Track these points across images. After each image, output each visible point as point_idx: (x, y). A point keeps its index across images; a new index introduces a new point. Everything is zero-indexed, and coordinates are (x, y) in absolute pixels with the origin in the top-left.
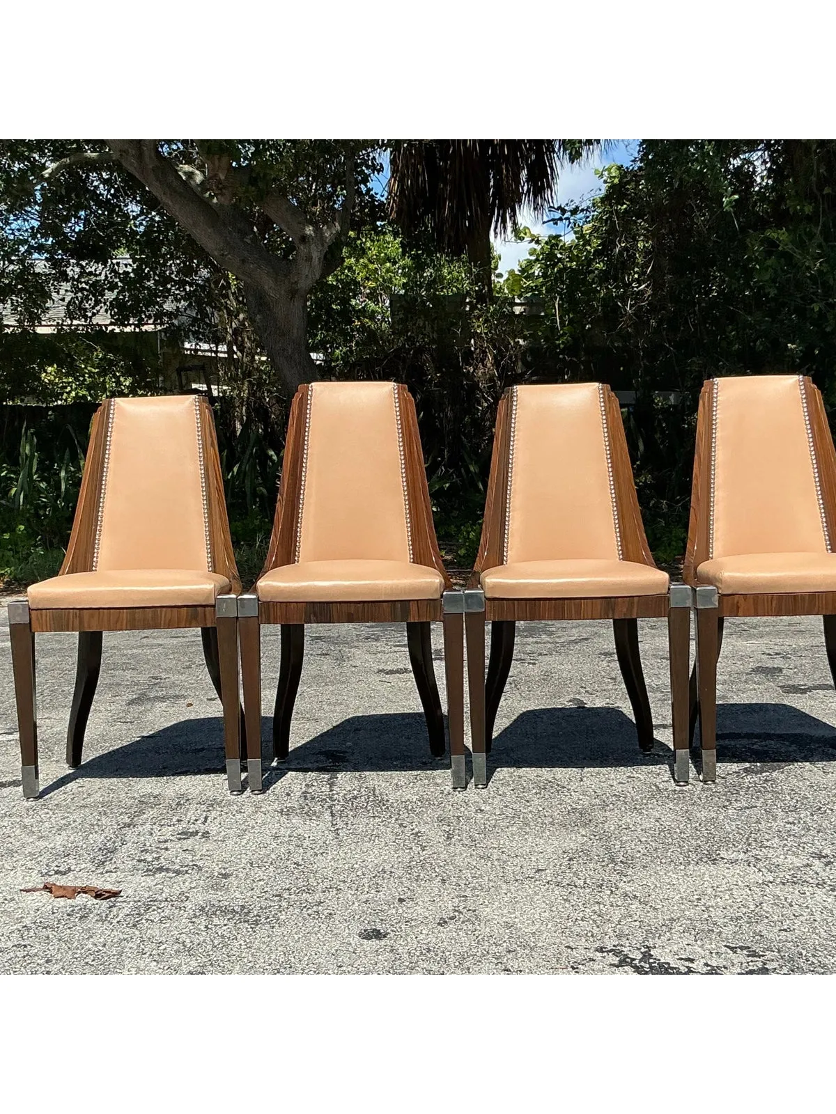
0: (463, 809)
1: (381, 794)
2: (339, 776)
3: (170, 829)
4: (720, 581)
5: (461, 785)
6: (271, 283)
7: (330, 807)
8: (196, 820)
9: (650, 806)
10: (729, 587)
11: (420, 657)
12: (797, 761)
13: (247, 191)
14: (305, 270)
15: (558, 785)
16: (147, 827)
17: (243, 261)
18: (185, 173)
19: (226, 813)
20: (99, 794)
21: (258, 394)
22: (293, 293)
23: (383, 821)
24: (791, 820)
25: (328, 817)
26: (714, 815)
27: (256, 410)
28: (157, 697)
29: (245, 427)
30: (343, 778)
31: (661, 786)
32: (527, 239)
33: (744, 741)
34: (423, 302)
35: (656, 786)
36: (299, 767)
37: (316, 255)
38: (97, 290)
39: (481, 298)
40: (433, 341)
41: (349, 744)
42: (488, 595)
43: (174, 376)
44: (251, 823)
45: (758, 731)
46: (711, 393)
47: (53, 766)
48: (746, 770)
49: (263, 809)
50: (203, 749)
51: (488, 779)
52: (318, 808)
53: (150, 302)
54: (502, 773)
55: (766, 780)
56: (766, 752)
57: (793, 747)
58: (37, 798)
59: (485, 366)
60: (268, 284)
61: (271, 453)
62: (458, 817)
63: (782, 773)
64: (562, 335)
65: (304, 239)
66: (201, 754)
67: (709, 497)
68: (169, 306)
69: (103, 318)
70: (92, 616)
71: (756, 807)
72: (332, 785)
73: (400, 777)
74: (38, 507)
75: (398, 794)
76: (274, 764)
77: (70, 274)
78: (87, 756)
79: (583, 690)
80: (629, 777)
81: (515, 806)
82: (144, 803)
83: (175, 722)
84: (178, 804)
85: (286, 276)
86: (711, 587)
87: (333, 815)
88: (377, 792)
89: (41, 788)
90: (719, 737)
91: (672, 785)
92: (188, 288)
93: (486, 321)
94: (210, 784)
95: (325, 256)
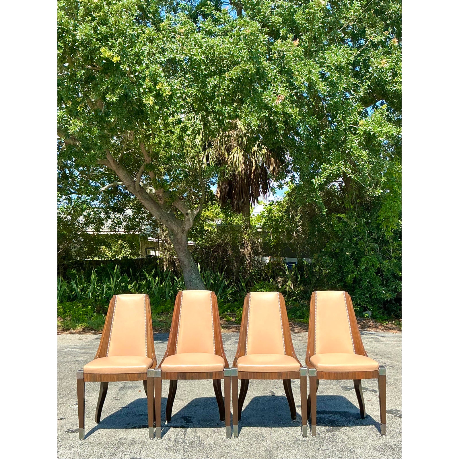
0: (229, 448)
1: (201, 440)
2: (188, 430)
3: (128, 456)
4: (317, 367)
5: (229, 436)
6: (177, 228)
7: (184, 447)
8: (137, 452)
9: (293, 448)
10: (320, 369)
11: (217, 386)
12: (345, 426)
13: (169, 200)
14: (187, 223)
15: (263, 436)
16: (120, 455)
17: (167, 221)
18: (149, 189)
19: (148, 449)
20: (105, 437)
21: (172, 257)
22: (183, 231)
23: (201, 454)
24: (340, 456)
25: (182, 452)
26: (315, 453)
27: (171, 263)
28: (129, 387)
29: (167, 268)
30: (189, 430)
31: (297, 438)
32: (263, 204)
33: (327, 415)
34: (228, 229)
35: (296, 438)
36: (175, 425)
37: (191, 219)
38: (119, 223)
39: (246, 227)
40: (230, 241)
41: (193, 413)
42: (239, 370)
43: (144, 251)
44: (156, 454)
45: (333, 410)
46: (315, 296)
47: (90, 423)
48: (327, 430)
49: (161, 447)
50: (142, 415)
51: (239, 433)
52: (179, 447)
53: (138, 226)
54: (244, 429)
55: (333, 436)
56: (334, 421)
57: (344, 419)
58: (83, 439)
59: (247, 249)
60: (175, 228)
61: (176, 278)
62: (228, 452)
63: (339, 432)
64: (273, 242)
65: (187, 214)
66: (142, 417)
67: (314, 332)
68: (143, 227)
69: (121, 231)
70: (105, 376)
71: (329, 449)
72: (185, 435)
73: (209, 431)
74: (96, 296)
75: (207, 440)
76: (166, 423)
77: (111, 217)
78: (103, 417)
79: (274, 387)
80: (287, 433)
81: (247, 447)
82: (121, 443)
83: (134, 400)
84: (131, 444)
85: (181, 225)
86: (314, 369)
87: (184, 451)
88: (200, 439)
89: (85, 434)
90: (318, 412)
91: (301, 438)
92: (150, 221)
93: (248, 235)
94: (143, 433)
95: (194, 220)
